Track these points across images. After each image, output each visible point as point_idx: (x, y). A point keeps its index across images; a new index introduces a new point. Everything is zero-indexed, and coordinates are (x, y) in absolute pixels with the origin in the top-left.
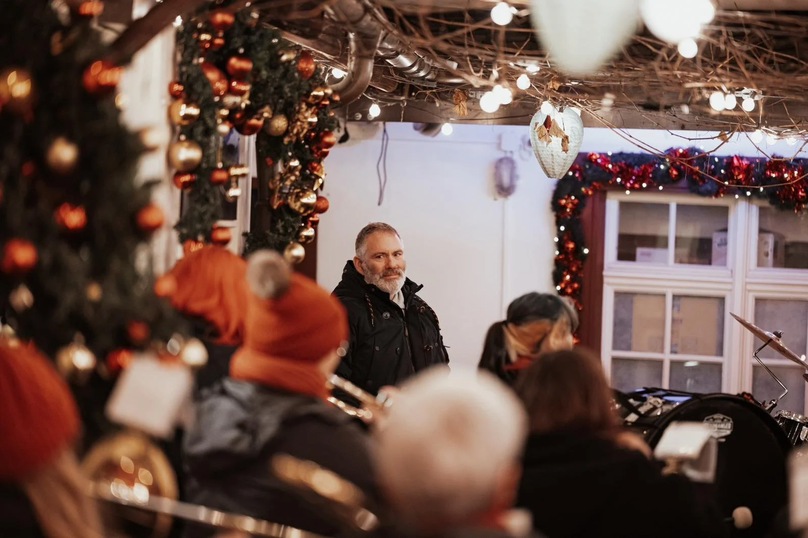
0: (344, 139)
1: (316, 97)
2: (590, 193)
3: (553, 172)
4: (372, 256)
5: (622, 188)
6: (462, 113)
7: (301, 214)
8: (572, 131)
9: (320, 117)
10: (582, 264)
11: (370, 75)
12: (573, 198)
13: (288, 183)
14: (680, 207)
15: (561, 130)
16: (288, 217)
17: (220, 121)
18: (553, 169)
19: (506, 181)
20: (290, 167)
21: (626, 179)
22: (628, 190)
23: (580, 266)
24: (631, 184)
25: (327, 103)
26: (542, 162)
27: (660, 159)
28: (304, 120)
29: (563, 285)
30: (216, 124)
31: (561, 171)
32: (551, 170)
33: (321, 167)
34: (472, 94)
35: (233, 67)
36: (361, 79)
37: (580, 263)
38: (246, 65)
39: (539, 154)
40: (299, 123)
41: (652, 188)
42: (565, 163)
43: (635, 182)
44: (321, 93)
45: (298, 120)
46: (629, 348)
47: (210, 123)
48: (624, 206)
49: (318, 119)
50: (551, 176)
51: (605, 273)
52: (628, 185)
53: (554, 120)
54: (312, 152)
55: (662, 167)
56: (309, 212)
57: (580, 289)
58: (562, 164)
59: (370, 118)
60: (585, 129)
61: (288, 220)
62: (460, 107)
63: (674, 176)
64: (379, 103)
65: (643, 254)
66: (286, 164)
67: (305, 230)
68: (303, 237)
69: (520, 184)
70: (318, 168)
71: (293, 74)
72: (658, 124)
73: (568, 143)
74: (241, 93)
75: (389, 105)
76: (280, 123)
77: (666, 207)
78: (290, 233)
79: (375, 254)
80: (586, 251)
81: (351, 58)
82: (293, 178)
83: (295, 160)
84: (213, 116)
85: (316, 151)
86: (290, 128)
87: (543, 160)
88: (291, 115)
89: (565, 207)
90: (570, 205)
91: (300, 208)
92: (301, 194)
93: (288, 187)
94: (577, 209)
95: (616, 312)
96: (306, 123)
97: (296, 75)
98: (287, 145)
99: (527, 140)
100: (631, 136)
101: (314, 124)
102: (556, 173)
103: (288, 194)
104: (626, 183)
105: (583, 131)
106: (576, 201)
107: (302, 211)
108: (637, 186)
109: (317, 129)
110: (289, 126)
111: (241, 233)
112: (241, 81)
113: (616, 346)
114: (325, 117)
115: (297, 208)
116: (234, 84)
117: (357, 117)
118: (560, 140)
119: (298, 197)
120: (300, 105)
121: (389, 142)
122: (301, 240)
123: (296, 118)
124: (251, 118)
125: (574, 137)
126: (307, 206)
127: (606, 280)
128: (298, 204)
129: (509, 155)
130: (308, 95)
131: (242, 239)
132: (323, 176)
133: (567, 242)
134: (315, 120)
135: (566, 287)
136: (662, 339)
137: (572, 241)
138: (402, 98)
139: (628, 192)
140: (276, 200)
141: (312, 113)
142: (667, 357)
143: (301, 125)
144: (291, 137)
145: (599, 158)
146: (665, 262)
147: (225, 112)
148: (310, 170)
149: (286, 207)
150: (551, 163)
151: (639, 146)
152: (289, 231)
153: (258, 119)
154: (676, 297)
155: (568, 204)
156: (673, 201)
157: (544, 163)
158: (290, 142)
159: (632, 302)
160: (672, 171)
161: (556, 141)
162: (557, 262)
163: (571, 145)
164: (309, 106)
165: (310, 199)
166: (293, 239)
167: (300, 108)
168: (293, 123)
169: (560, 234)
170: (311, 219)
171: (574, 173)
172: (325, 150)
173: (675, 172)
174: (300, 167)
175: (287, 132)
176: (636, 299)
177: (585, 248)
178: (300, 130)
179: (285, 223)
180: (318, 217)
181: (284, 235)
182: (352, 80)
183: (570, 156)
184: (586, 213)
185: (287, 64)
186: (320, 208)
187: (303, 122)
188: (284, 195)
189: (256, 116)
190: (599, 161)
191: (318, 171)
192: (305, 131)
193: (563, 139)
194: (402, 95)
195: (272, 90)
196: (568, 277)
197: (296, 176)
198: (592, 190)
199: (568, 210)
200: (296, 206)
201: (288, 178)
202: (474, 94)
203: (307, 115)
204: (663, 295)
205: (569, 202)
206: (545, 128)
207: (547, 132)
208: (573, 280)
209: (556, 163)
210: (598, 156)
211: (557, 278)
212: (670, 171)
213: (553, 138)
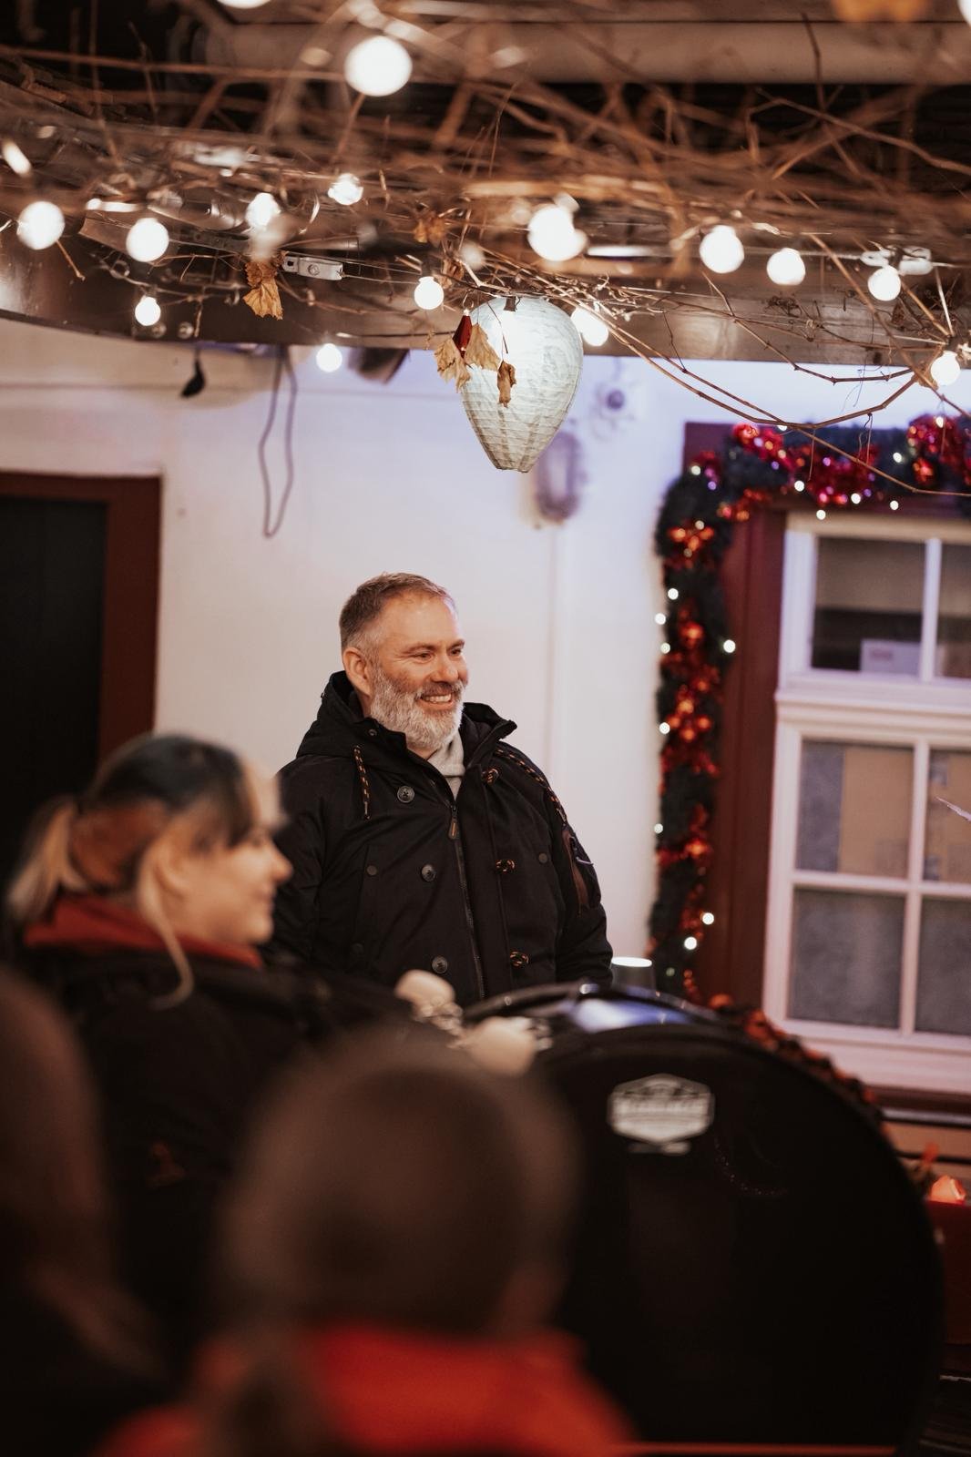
0: (194, 387)
2: (743, 515)
3: (506, 455)
4: (407, 653)
5: (808, 503)
10: (721, 675)
12: (700, 525)
14: (947, 548)
15: (494, 353)
18: (505, 447)
19: (558, 485)
21: (816, 485)
22: (822, 509)
23: (717, 680)
24: (828, 495)
27: (896, 438)
29: (676, 722)
31: (523, 453)
32: (499, 448)
34: (290, 264)
37: (714, 671)
39: (471, 411)
41: (872, 507)
42: (532, 434)
43: (838, 492)
46: (833, 867)
48: (828, 546)
50: (502, 464)
51: (780, 696)
52: (824, 498)
53: (480, 326)
55: (898, 457)
57: (716, 729)
58: (527, 436)
62: (261, 295)
63: (924, 480)
65: (876, 655)
69: (591, 493)
72: (768, 344)
73: (517, 383)
77: (919, 549)
79: (413, 649)
80: (729, 646)
87: (480, 426)
89: (683, 545)
90: (694, 544)
94: (709, 552)
95: (806, 785)
100: (687, 372)
102: (512, 457)
104: (818, 492)
106: (707, 534)
113: (805, 860)
118: (491, 374)
121: (300, 398)
125: (551, 372)
127: (782, 712)
129: (567, 429)
133: (686, 624)
135: (682, 727)
136: (905, 846)
137: (700, 623)
139: (821, 514)
142: (915, 887)
145: (757, 436)
146: (913, 670)
150: (499, 433)
154: (936, 754)
155: (689, 539)
156: (934, 537)
157: (485, 433)
159: (840, 762)
160: (920, 466)
162: (666, 668)
169: (672, 608)
171: (703, 470)
173: (926, 470)
176: (851, 756)
177: (726, 639)
184: (734, 560)
190: (759, 442)
193: (499, 374)
196: (686, 706)
198: (747, 510)
199: (688, 553)
202: (295, 264)
204: (909, 749)
205: (694, 536)
206: (455, 348)
207: (457, 354)
208: (699, 712)
209: (511, 435)
210: (756, 431)
211: (665, 708)
212: (916, 467)
213: (475, 370)
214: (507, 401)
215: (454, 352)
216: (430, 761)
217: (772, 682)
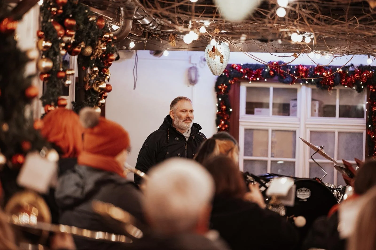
0: (118, 58)
1: (106, 38)
2: (233, 83)
3: (216, 73)
4: (181, 111)
5: (247, 80)
6: (173, 45)
7: (99, 93)
8: (225, 53)
9: (107, 47)
11: (130, 27)
12: (225, 85)
13: (93, 78)
14: (275, 89)
15: (220, 53)
16: (93, 94)
17: (61, 49)
18: (216, 71)
19: (193, 78)
20: (94, 71)
21: (249, 76)
22: (250, 81)
23: (228, 117)
24: (252, 78)
25: (111, 40)
26: (211, 68)
27: (265, 66)
28: (100, 49)
30: (59, 50)
31: (219, 72)
32: (215, 72)
33: (108, 71)
34: (178, 36)
35: (67, 23)
36: (126, 30)
37: (228, 115)
38: (73, 22)
39: (209, 64)
40: (98, 50)
41: (261, 80)
42: (221, 68)
43: (254, 77)
44: (108, 36)
45: (97, 48)
46: (251, 155)
47: (57, 50)
48: (248, 89)
49: (107, 48)
50: (215, 75)
51: (240, 120)
53: (216, 48)
54: (104, 64)
55: (266, 70)
56: (103, 92)
57: (228, 128)
58: (220, 69)
59: (130, 48)
60: (231, 53)
61: (93, 96)
62: (172, 42)
63: (272, 75)
64: (134, 41)
65: (257, 111)
66: (92, 69)
67: (101, 100)
68: (100, 103)
69: (200, 79)
70: (107, 71)
71: (95, 27)
72: (265, 50)
73: (223, 59)
74: (71, 36)
75: (139, 42)
76: (89, 50)
77: (268, 89)
78: (94, 101)
80: (231, 110)
81: (122, 20)
82: (95, 76)
83: (96, 68)
84: (58, 47)
85: (105, 63)
86: (93, 52)
87: (211, 67)
88: (94, 47)
89: (221, 89)
90: (223, 89)
91: (98, 90)
92: (99, 83)
93: (93, 80)
94: (227, 91)
95: (245, 139)
96: (101, 50)
97: (96, 27)
98: (92, 61)
99: (203, 58)
100: (252, 56)
101: (104, 51)
102: (218, 73)
103: (93, 84)
104: (249, 78)
105: (230, 54)
106: (226, 87)
107: (99, 91)
108: (255, 79)
109: (106, 53)
110: (93, 51)
111: (71, 102)
112: (71, 30)
113: (245, 154)
114: (110, 47)
115: (97, 90)
116: (68, 31)
117: (124, 48)
118: (219, 57)
119: (97, 85)
120: (98, 41)
121: (139, 60)
122: (99, 105)
123: (96, 47)
124: (75, 48)
125: (226, 56)
126: (102, 89)
127: (240, 123)
128: (98, 88)
129: (194, 65)
130: (102, 37)
131: (72, 105)
132: (109, 75)
133: (222, 106)
134: (105, 48)
135: (222, 127)
136: (267, 150)
137: (225, 105)
138: (145, 39)
139: (250, 82)
140: (87, 86)
141: (104, 46)
142: (269, 159)
143: (99, 51)
144: (94, 56)
145: (237, 66)
146: (268, 115)
147: (63, 45)
148: (103, 72)
149: (92, 89)
150: (215, 68)
151: (256, 60)
152: (93, 101)
153: (79, 48)
154: (273, 131)
155: (222, 88)
156: (271, 86)
157: (212, 68)
158: (94, 59)
159: (252, 133)
160: (271, 72)
161: (218, 58)
162: (218, 115)
163: (225, 60)
164: (102, 42)
165: (103, 86)
166: (95, 105)
167: (98, 43)
168: (95, 50)
169: (219, 102)
170: (104, 95)
171: (225, 74)
172: (110, 63)
173: (272, 73)
174: (98, 71)
175: (92, 54)
176: (255, 132)
177: (231, 108)
178: (98, 53)
179: (92, 97)
180: (107, 94)
181: (91, 103)
182: (122, 30)
183: (224, 65)
184: (231, 92)
185: (92, 22)
186: (108, 90)
187: (99, 50)
188: (91, 84)
189: (77, 47)
190: (237, 68)
191: (107, 72)
192: (101, 54)
193: (221, 57)
194: (145, 38)
195: (85, 34)
196: (223, 122)
197: (96, 75)
198: (234, 81)
199: (223, 91)
200: (96, 89)
201: (93, 76)
202: (179, 37)
203: (101, 46)
204: (267, 130)
205: (223, 87)
206: (212, 52)
207: (213, 54)
208: (225, 124)
209: (217, 69)
210: (236, 66)
211: (218, 123)
212: (270, 72)
213: (216, 57)
214: (223, 62)
215: (212, 53)
216: (183, 134)
217: (238, 118)
